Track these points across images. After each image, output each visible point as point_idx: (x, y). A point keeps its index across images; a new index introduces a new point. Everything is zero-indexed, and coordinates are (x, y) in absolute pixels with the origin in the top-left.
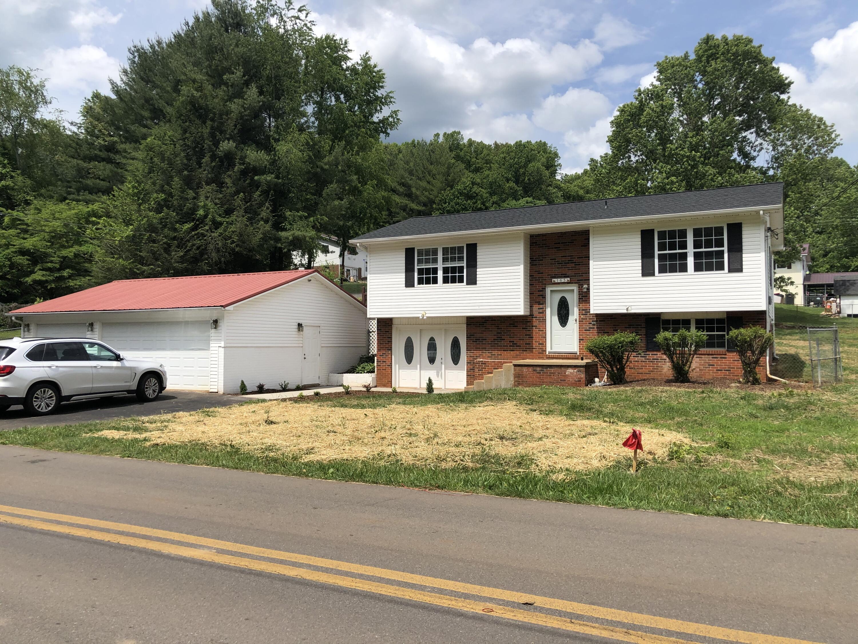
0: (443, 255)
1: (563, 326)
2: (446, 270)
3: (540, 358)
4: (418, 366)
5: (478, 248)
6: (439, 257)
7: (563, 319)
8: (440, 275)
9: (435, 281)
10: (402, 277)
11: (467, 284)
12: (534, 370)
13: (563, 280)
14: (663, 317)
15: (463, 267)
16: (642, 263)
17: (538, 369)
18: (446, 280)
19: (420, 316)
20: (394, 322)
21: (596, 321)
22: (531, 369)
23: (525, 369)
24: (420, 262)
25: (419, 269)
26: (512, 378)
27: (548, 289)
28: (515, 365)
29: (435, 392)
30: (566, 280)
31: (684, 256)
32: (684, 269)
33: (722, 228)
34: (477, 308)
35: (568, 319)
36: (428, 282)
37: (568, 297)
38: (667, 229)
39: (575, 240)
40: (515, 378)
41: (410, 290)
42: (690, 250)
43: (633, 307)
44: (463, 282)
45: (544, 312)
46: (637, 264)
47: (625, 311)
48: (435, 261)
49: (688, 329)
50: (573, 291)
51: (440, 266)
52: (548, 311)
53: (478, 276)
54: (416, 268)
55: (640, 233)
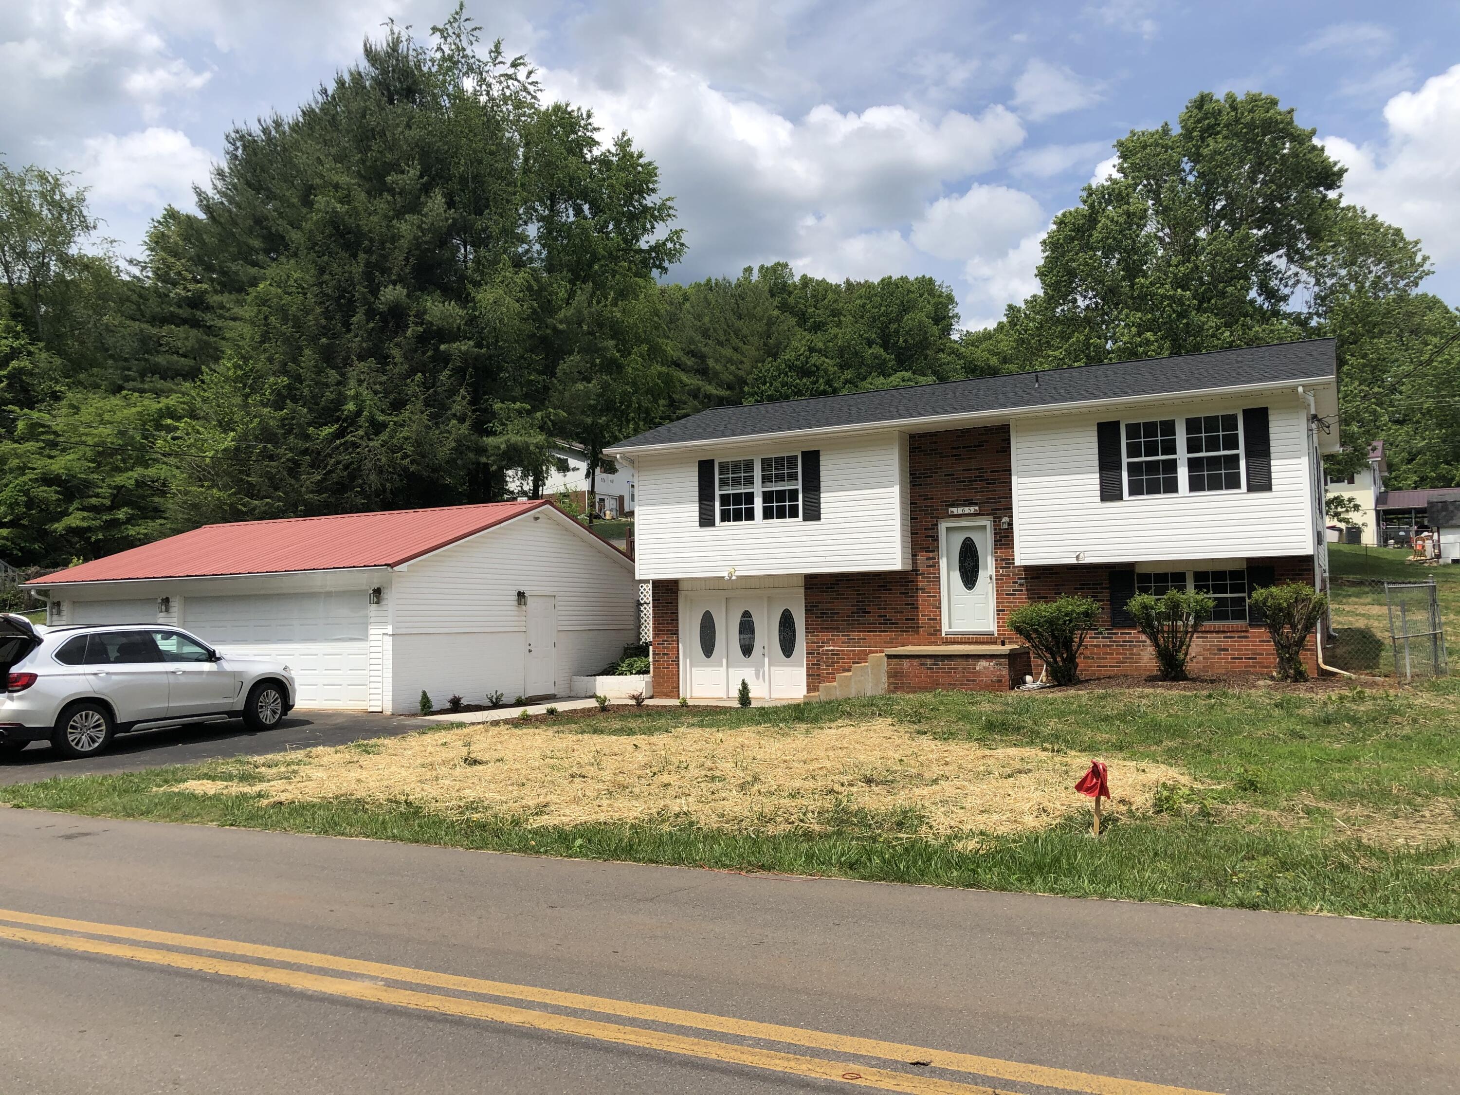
0: (763, 471)
1: (970, 588)
2: (767, 497)
3: (931, 643)
4: (724, 661)
5: (821, 458)
6: (755, 474)
7: (969, 577)
8: (758, 505)
9: (750, 516)
10: (693, 510)
11: (805, 519)
12: (922, 665)
13: (967, 510)
14: (1138, 570)
15: (797, 491)
16: (1101, 478)
17: (929, 662)
18: (768, 514)
19: (725, 574)
20: (682, 586)
21: (1025, 578)
22: (916, 662)
23: (906, 663)
24: (723, 483)
25: (722, 496)
26: (884, 679)
27: (943, 526)
28: (889, 657)
29: (754, 704)
30: (972, 509)
31: (1172, 466)
32: (1172, 487)
33: (1234, 418)
34: (823, 559)
35: (976, 576)
36: (738, 517)
37: (976, 538)
38: (1141, 421)
39: (987, 442)
40: (889, 677)
41: (708, 531)
42: (1182, 455)
43: (1087, 554)
44: (797, 516)
45: (936, 565)
46: (1092, 480)
47: (1074, 561)
48: (749, 481)
49: (1182, 589)
50: (985, 527)
51: (758, 489)
52: (943, 563)
53: (822, 506)
54: (717, 493)
55: (1096, 428)
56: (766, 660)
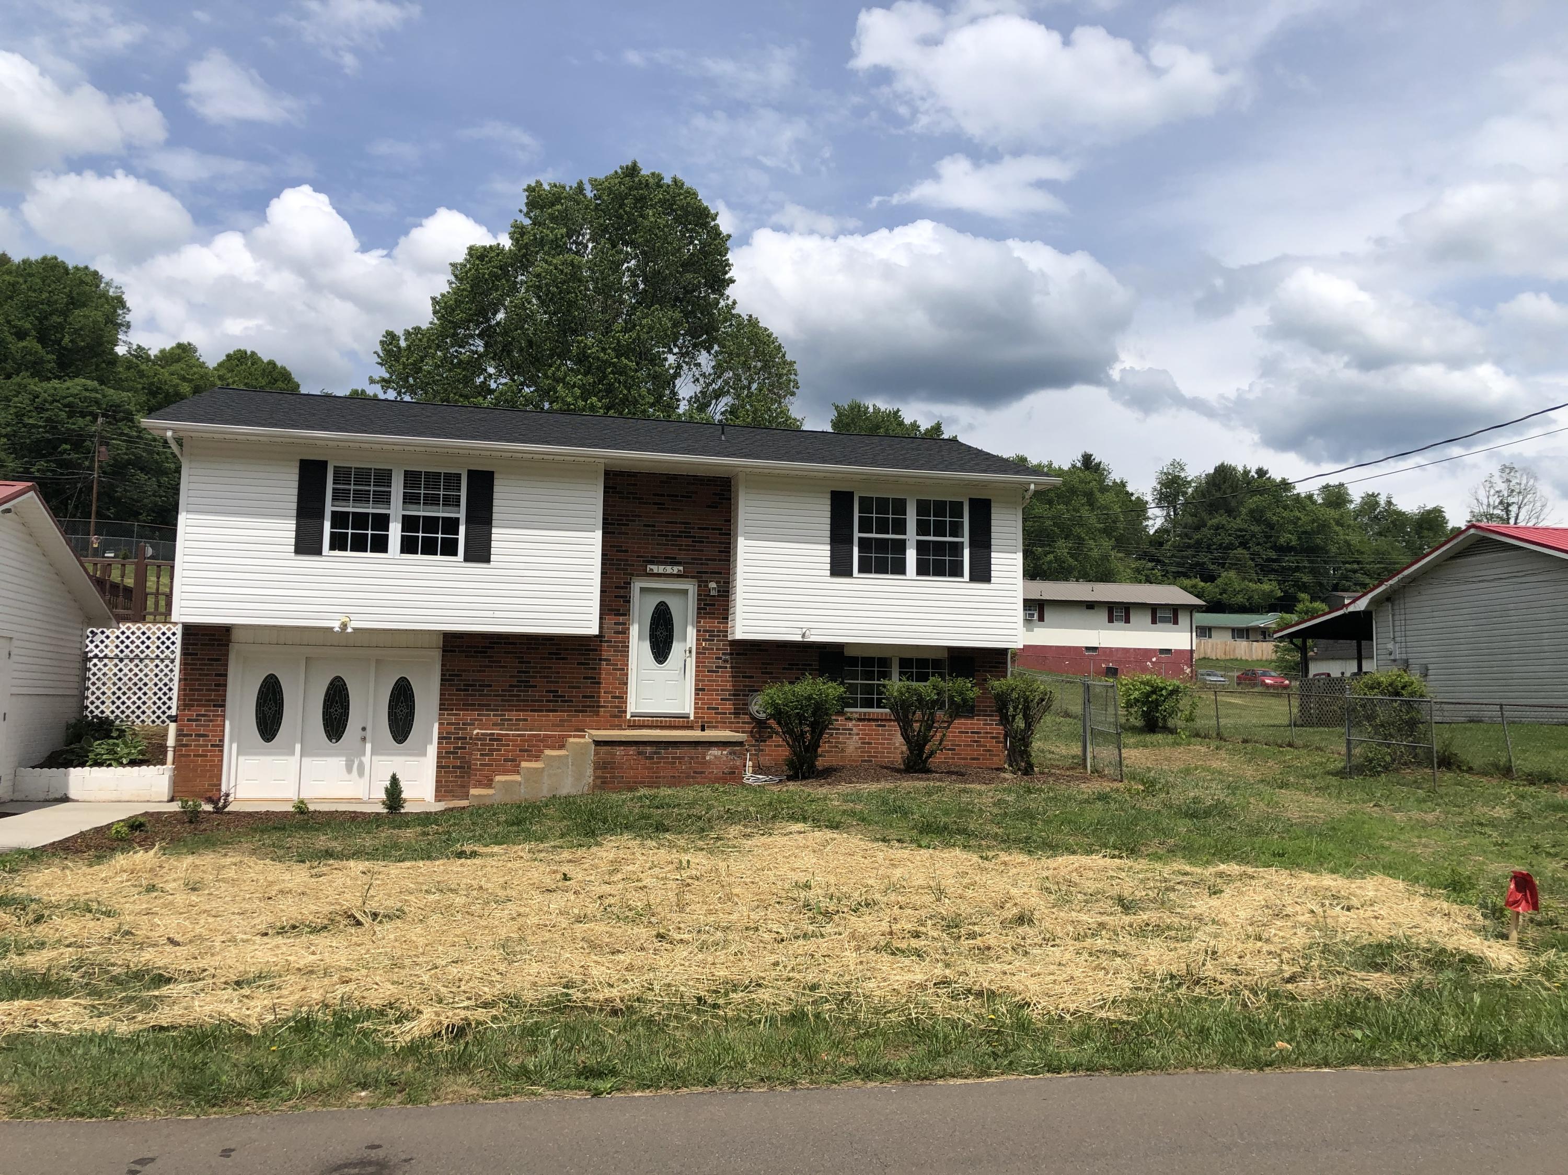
0: (405, 487)
1: (661, 662)
2: (409, 523)
3: (613, 727)
4: (298, 747)
5: (496, 482)
6: (393, 490)
7: (661, 650)
8: (395, 532)
9: (380, 545)
10: (286, 530)
11: (467, 559)
12: (639, 753)
13: (669, 569)
14: (847, 653)
15: (457, 519)
16: (832, 551)
17: (649, 749)
18: (408, 546)
19: (336, 626)
20: (236, 635)
21: (731, 654)
22: (632, 750)
23: (619, 751)
24: (339, 496)
25: (334, 513)
26: (589, 771)
27: (637, 585)
28: (597, 743)
29: (408, 808)
30: (676, 569)
31: (901, 547)
32: (899, 568)
34: (490, 614)
35: (669, 648)
36: (359, 545)
37: (674, 605)
38: (875, 495)
39: (696, 493)
40: (595, 769)
41: (308, 562)
42: (911, 536)
43: (813, 631)
44: (455, 553)
45: (625, 632)
46: (823, 552)
47: (798, 638)
48: (384, 498)
49: (886, 675)
50: (686, 592)
51: (396, 511)
52: (634, 630)
53: (493, 544)
54: (329, 508)
55: (829, 496)
56: (368, 746)
